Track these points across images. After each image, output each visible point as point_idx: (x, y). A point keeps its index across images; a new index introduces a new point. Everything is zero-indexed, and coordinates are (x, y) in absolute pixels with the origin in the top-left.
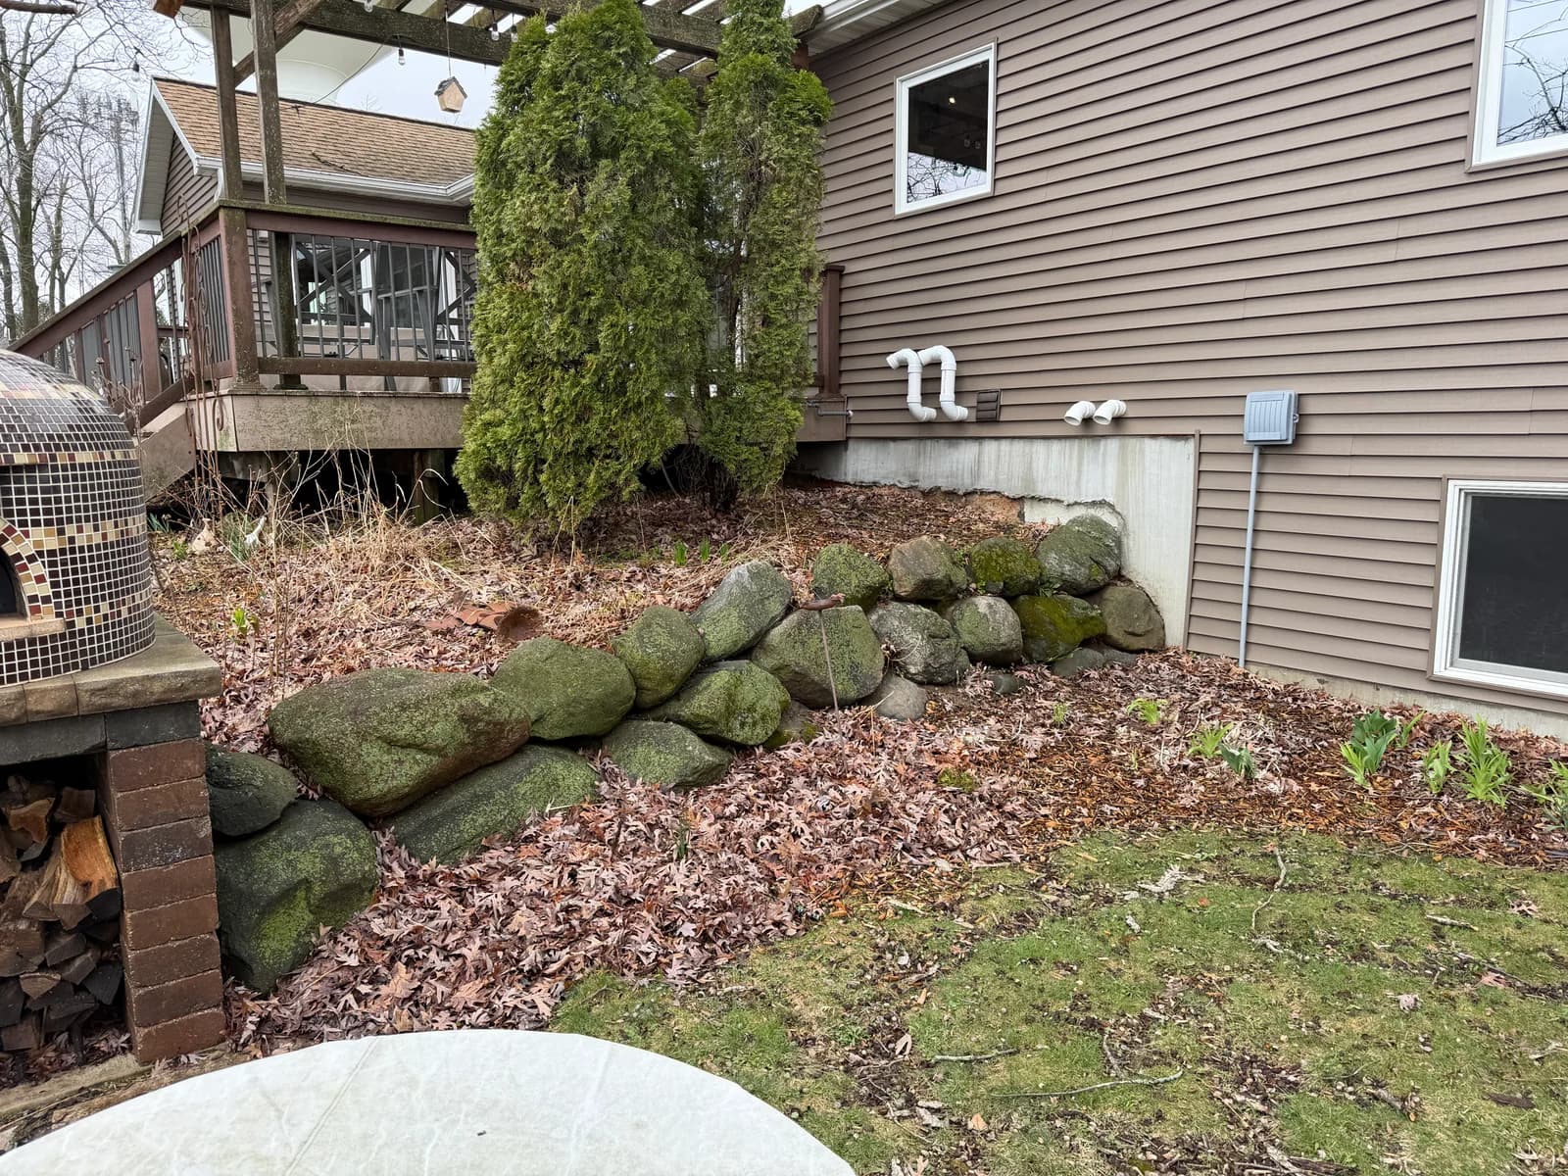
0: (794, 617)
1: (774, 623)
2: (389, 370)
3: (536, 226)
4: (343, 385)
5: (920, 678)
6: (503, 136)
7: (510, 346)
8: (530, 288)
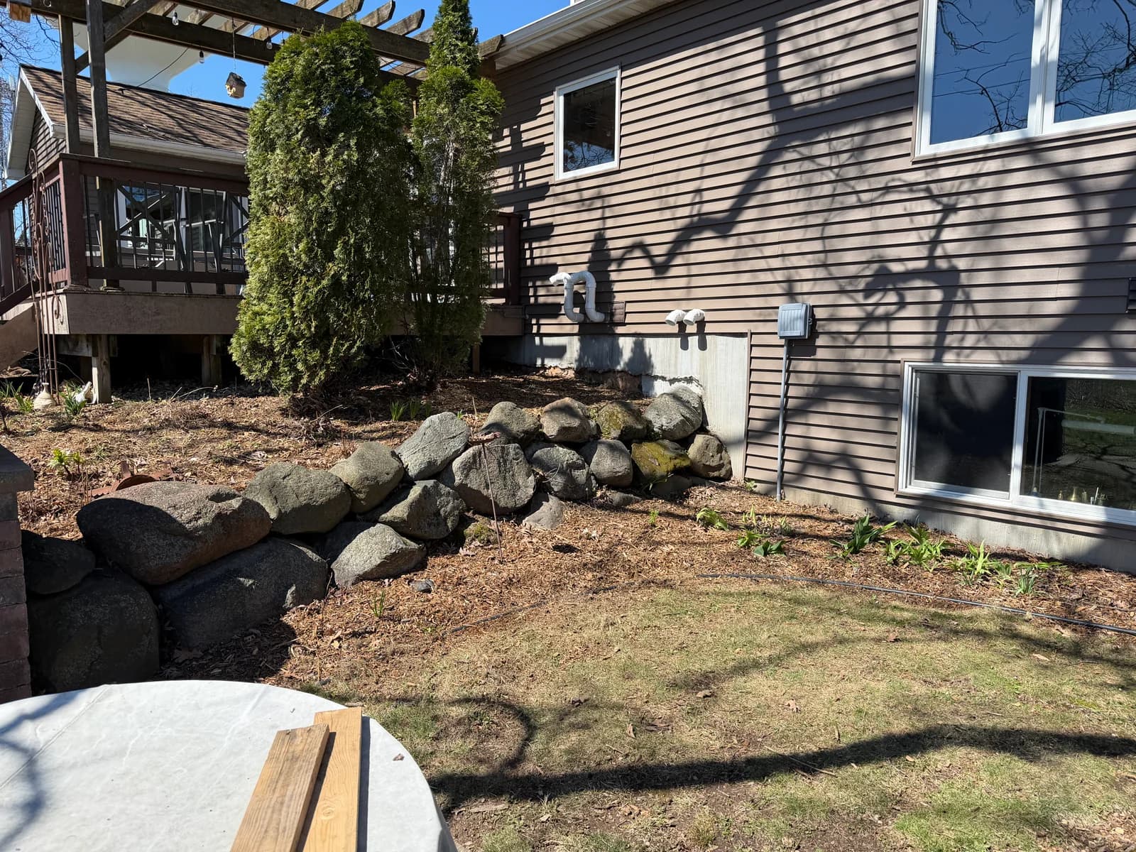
0: (470, 451)
1: (457, 454)
2: (188, 277)
3: (290, 176)
4: (154, 288)
5: (560, 495)
6: (269, 114)
7: (271, 259)
8: (286, 220)
